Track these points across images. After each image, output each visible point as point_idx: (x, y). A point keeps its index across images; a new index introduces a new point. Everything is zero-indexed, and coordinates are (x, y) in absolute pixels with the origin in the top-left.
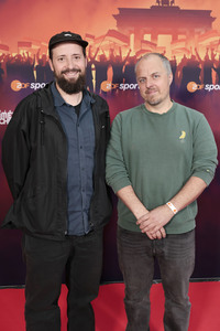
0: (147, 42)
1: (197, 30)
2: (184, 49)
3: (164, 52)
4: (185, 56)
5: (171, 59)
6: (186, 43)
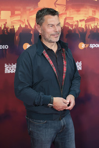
1: (28, 8)
2: (20, 21)
3: (6, 23)
4: (20, 25)
5: (11, 28)
6: (21, 17)
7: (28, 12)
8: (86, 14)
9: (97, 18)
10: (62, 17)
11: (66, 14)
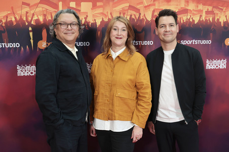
2: (102, 14)
3: (87, 16)
4: (103, 19)
5: (92, 22)
6: (104, 9)
7: (111, 3)
8: (177, 6)
9: (190, 10)
10: (149, 8)
11: (154, 5)
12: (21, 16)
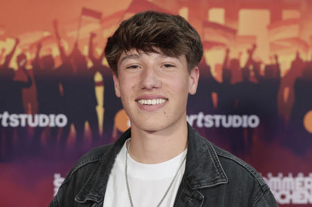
0: (215, 26)
2: (297, 40)
3: (255, 46)
4: (298, 55)
5: (269, 62)
6: (301, 29)
12: (76, 45)
